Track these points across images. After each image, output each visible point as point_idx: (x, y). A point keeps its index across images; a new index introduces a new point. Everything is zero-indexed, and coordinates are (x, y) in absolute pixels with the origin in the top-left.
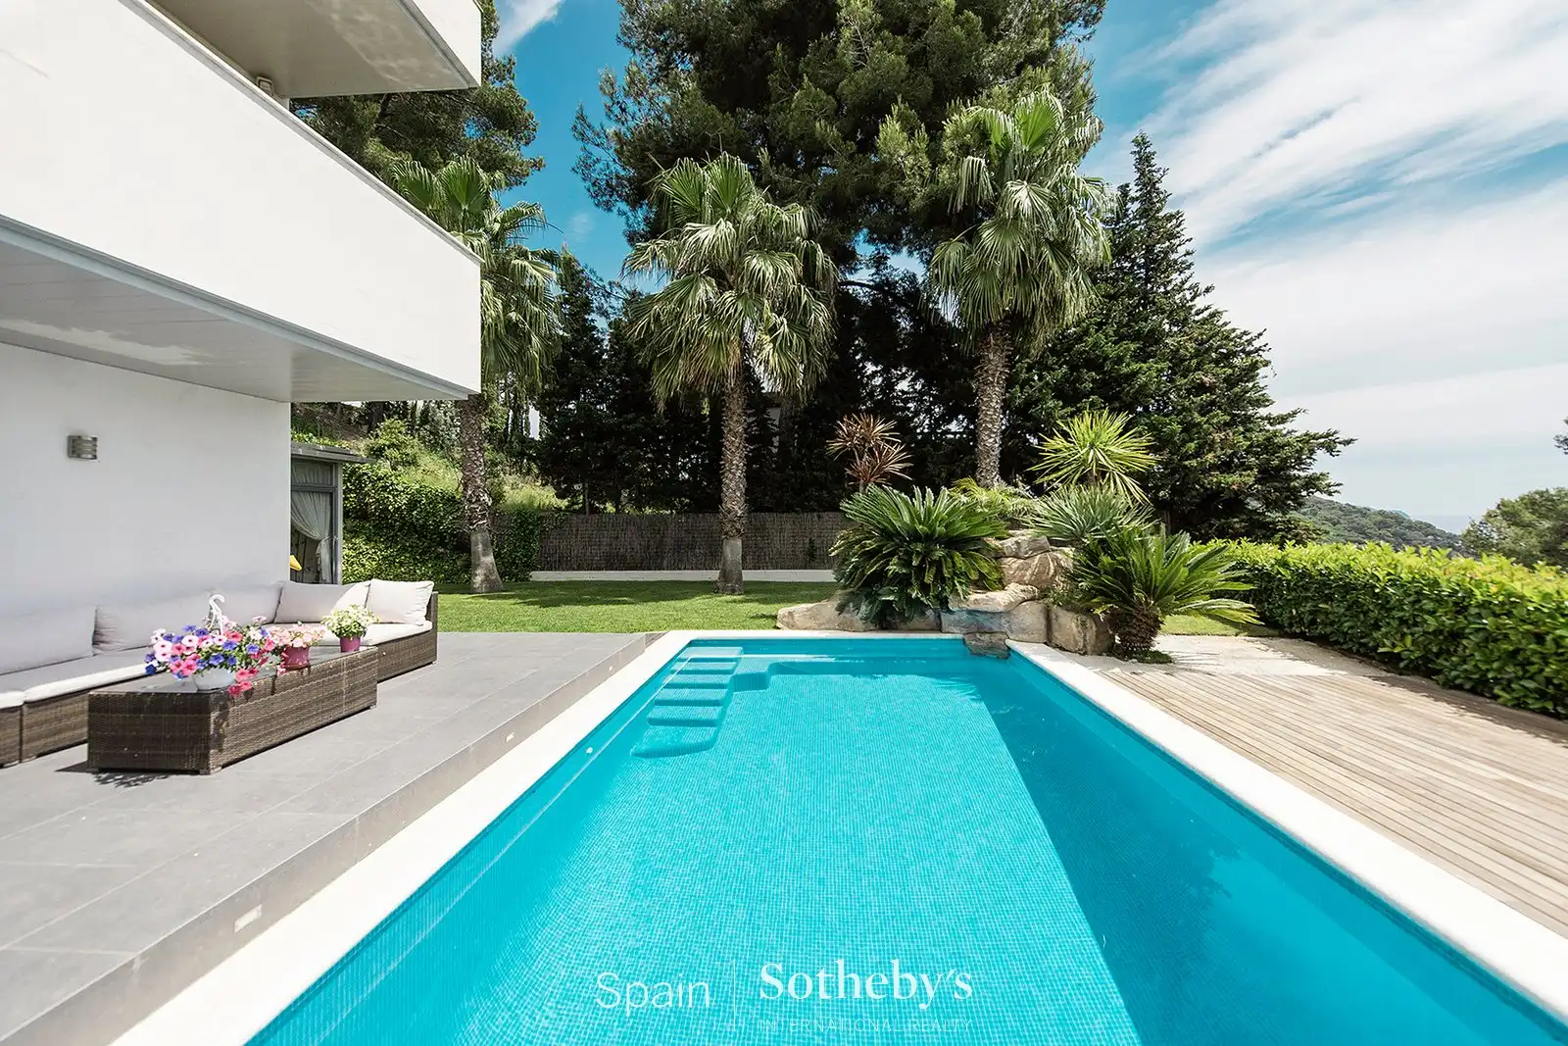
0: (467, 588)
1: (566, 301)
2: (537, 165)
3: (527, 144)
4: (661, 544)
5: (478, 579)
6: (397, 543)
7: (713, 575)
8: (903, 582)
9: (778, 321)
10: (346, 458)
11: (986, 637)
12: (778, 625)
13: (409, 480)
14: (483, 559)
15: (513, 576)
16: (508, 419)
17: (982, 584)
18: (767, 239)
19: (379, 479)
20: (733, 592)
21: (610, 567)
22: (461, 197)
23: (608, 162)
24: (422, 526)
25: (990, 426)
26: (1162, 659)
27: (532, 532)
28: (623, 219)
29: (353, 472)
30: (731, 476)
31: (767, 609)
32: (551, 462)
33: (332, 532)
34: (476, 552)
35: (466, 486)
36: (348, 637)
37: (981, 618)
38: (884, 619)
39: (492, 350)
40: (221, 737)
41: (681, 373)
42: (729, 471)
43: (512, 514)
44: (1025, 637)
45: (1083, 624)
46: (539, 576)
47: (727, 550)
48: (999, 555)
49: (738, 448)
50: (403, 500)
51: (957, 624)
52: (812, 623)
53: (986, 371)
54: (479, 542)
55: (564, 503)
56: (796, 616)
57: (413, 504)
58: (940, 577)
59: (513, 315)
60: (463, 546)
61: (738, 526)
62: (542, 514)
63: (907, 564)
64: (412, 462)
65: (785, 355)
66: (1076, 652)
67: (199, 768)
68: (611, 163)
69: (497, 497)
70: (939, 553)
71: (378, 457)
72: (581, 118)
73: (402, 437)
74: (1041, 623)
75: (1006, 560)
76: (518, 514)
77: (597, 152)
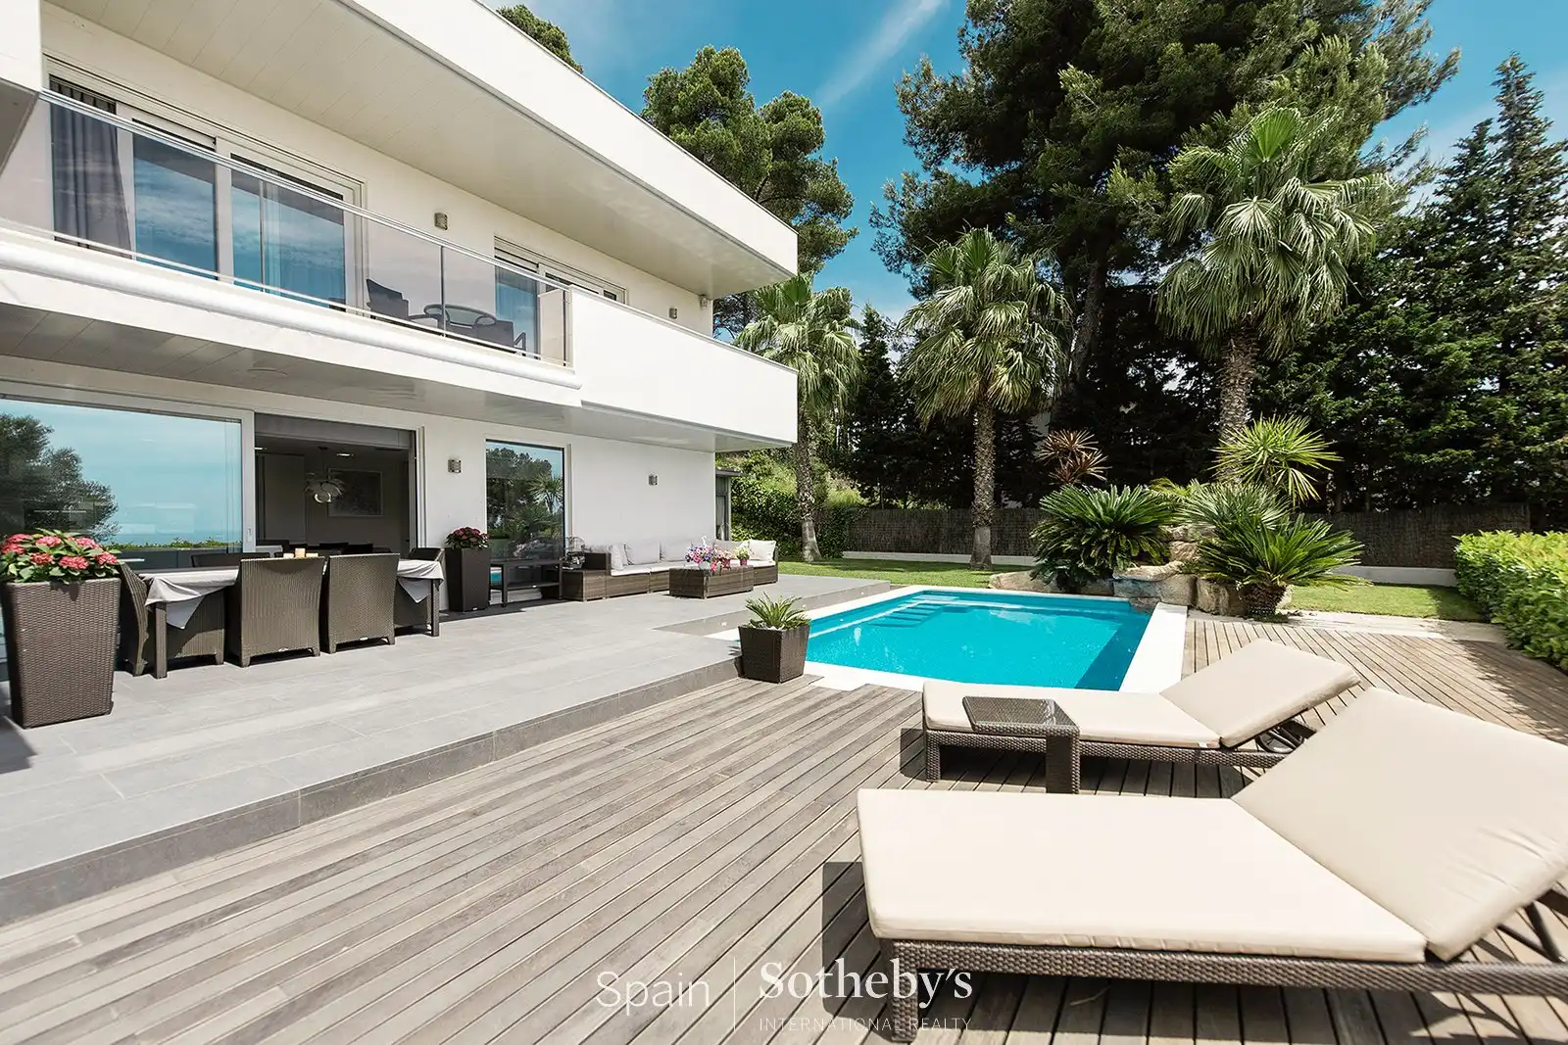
0: (801, 560)
1: (867, 347)
2: (853, 234)
3: (845, 217)
4: (937, 533)
5: (807, 553)
6: (760, 529)
7: (966, 559)
8: (1074, 556)
9: (1015, 355)
10: (733, 474)
11: (1144, 601)
12: (990, 585)
13: (768, 486)
14: (809, 539)
15: (831, 552)
16: (835, 434)
17: (1144, 558)
18: (1005, 292)
19: (750, 486)
20: (982, 568)
21: (899, 550)
22: (794, 298)
23: (895, 236)
24: (775, 518)
25: (1230, 425)
26: (1283, 619)
27: (844, 523)
28: (908, 280)
29: (735, 482)
30: (981, 479)
31: (983, 578)
32: (858, 470)
33: (726, 520)
34: (805, 534)
35: (799, 491)
36: (743, 559)
37: (1141, 586)
38: (1067, 584)
39: (813, 399)
40: (707, 587)
41: (937, 402)
42: (980, 474)
43: (831, 510)
44: (1172, 601)
45: (1216, 591)
46: (848, 555)
47: (978, 538)
48: (1170, 539)
49: (987, 456)
50: (763, 501)
51: (1125, 590)
52: (1014, 586)
53: (1228, 374)
54: (808, 526)
55: (866, 501)
56: (1002, 580)
57: (769, 502)
58: (1103, 554)
59: (827, 371)
60: (798, 532)
61: (987, 518)
62: (851, 509)
63: (1077, 543)
64: (769, 474)
65: (1020, 382)
66: (1209, 612)
67: (701, 597)
68: (900, 237)
69: (821, 497)
70: (1106, 534)
71: (749, 472)
72: (875, 213)
73: (762, 457)
74: (1186, 591)
75: (1173, 543)
76: (835, 509)
77: (888, 232)
